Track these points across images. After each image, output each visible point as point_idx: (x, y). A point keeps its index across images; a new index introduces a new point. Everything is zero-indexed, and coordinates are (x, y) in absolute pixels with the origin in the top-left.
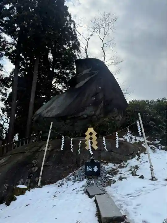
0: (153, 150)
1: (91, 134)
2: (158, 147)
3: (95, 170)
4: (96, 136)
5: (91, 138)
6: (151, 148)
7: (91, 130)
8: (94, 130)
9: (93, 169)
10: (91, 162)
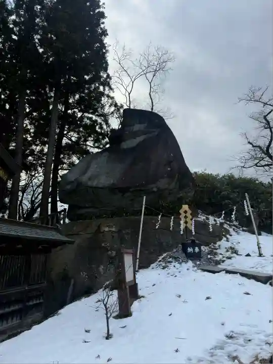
0: (237, 232)
1: (186, 212)
2: (239, 228)
3: (197, 252)
4: (191, 214)
5: (186, 217)
6: (234, 229)
7: (185, 207)
8: (189, 208)
9: (194, 250)
10: (192, 242)
